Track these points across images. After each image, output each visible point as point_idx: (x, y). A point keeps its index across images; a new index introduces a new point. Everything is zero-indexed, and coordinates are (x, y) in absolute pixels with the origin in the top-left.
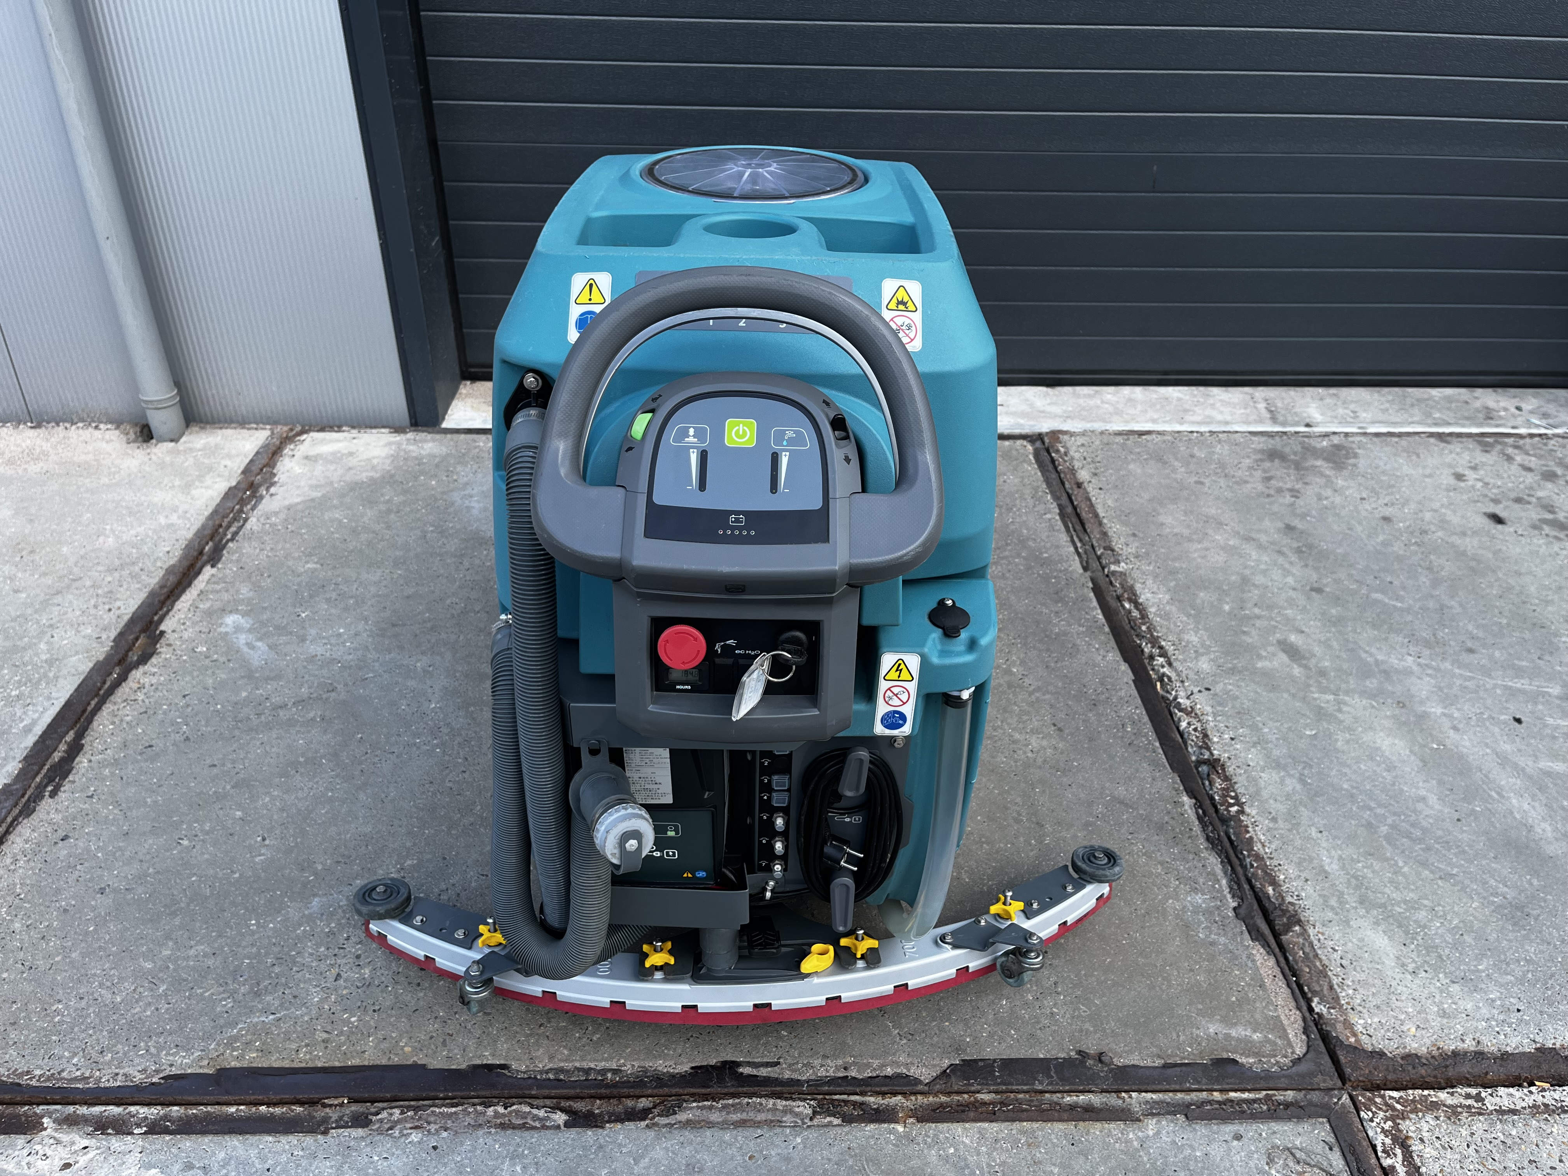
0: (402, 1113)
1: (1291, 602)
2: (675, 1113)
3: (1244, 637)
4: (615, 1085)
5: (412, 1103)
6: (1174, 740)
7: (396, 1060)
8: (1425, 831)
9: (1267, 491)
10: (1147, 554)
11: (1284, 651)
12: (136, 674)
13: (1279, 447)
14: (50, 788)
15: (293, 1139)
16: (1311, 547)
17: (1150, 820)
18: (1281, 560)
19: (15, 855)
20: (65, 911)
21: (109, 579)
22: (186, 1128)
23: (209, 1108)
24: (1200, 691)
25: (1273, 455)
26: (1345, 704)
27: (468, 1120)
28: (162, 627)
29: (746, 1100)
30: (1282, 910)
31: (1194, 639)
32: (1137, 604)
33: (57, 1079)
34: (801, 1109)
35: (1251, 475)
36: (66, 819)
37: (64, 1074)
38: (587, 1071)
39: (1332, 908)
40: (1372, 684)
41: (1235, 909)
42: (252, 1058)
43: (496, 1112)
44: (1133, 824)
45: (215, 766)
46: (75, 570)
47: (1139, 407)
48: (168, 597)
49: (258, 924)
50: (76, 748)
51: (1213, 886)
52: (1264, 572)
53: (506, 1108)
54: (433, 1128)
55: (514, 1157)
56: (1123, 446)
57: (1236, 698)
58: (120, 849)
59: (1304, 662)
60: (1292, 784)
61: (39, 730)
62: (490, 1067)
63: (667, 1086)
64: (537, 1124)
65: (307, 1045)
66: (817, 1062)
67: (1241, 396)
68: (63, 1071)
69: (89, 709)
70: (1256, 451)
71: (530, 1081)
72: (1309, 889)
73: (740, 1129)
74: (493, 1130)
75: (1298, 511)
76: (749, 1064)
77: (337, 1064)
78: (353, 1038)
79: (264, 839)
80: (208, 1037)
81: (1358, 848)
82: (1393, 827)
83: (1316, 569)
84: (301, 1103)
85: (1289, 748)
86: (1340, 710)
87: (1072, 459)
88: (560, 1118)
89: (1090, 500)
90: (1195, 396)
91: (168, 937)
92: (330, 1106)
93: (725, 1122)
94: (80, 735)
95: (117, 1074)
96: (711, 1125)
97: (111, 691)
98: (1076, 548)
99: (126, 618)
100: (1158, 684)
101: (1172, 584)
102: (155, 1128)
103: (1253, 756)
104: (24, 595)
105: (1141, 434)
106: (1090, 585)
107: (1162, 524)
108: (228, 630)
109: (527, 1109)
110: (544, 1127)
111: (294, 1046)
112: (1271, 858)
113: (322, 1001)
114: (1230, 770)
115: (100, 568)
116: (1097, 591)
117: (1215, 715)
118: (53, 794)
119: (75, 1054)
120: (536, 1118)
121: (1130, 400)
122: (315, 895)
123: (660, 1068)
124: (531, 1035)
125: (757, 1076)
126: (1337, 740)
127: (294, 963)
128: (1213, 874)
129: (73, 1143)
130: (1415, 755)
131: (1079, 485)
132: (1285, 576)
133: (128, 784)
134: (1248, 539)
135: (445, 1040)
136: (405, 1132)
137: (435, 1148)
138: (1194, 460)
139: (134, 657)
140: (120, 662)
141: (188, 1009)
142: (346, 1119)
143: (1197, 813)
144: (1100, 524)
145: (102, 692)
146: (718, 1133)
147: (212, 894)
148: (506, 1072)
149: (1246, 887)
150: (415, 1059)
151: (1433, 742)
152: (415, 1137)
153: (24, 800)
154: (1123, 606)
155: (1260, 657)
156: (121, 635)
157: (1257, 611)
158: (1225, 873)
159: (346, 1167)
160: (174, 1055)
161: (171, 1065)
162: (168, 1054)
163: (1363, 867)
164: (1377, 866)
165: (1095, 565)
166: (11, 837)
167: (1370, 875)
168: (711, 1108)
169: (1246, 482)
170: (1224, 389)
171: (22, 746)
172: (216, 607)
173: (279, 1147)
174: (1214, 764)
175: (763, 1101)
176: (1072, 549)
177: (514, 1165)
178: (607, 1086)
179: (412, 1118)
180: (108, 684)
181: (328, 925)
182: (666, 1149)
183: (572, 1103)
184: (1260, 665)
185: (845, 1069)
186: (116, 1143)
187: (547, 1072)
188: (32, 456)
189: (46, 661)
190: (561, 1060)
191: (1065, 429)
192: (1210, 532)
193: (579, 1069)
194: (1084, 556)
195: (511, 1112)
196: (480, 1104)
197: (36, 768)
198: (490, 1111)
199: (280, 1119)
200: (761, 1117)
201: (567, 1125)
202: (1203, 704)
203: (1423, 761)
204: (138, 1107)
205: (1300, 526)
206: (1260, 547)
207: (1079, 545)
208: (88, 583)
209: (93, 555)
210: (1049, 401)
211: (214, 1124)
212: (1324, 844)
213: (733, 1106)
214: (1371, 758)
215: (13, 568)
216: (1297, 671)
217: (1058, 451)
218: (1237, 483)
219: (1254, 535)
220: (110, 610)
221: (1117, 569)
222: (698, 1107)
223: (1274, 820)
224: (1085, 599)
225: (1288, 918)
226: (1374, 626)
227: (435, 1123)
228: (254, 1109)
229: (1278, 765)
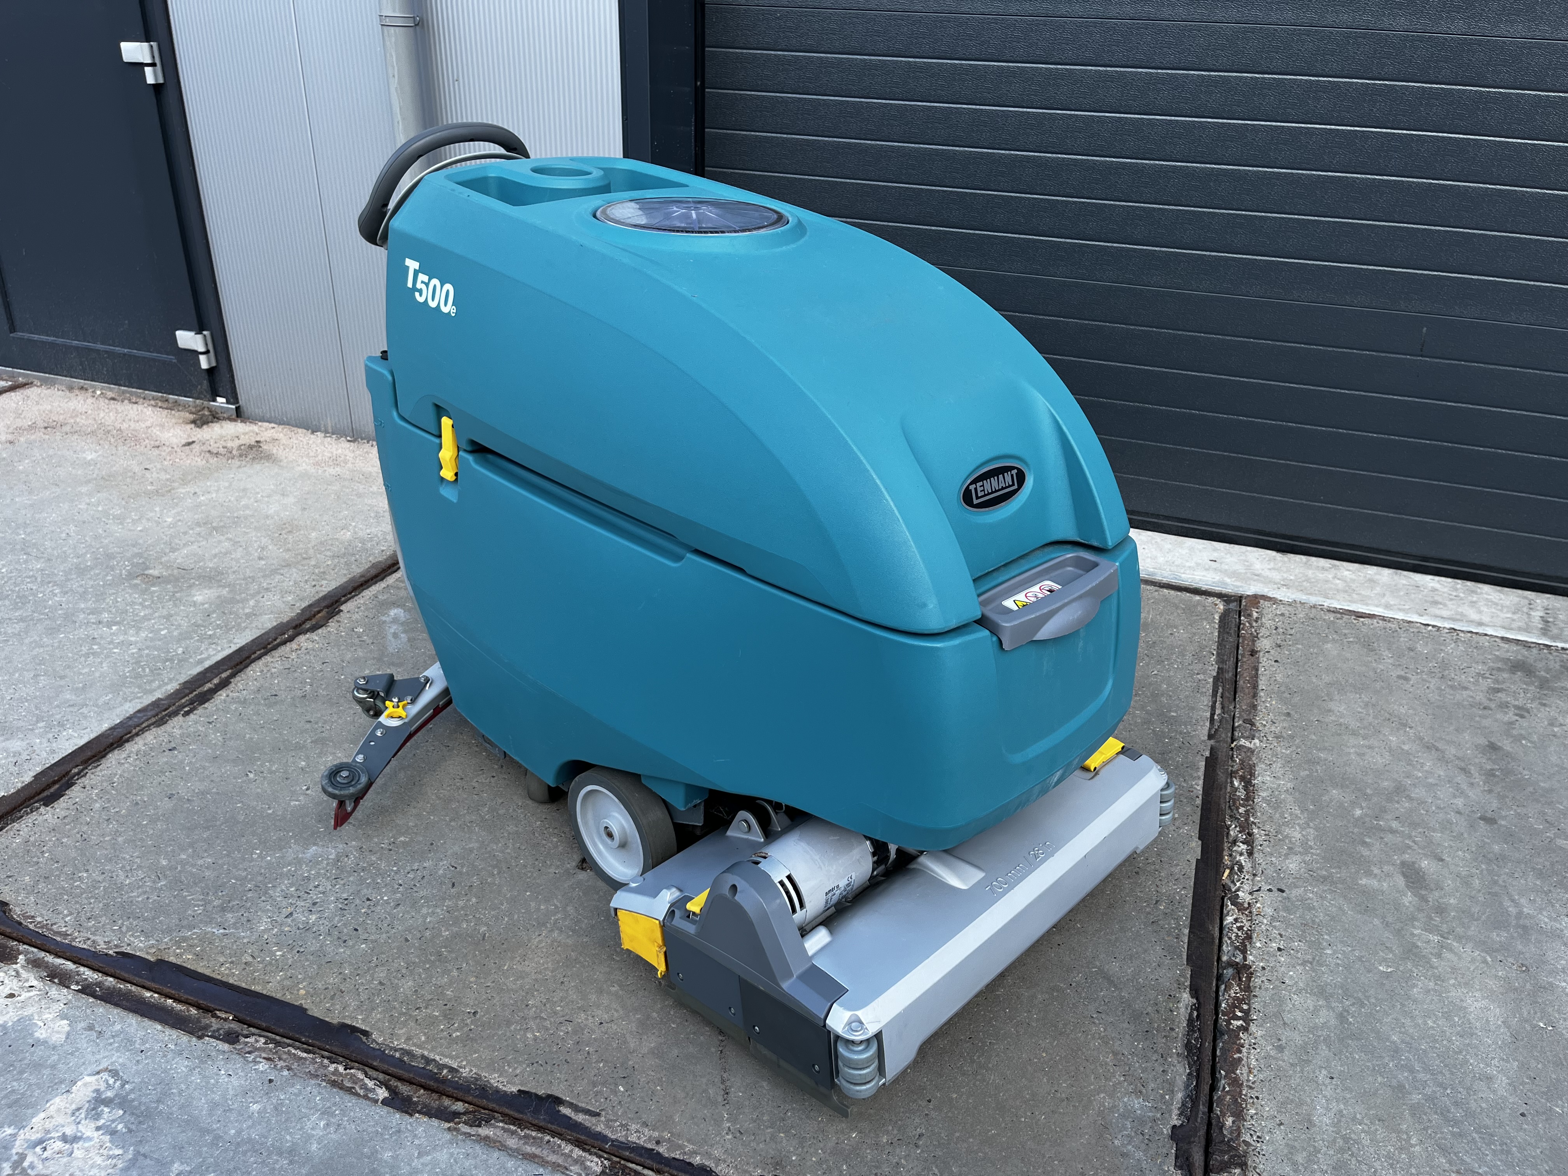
0: (265, 1043)
1: (1446, 826)
2: (479, 1126)
3: (1360, 848)
4: (444, 1081)
5: (278, 1038)
6: (1208, 932)
7: (288, 998)
8: (1470, 1114)
9: (1486, 703)
10: (1292, 737)
11: (1404, 875)
12: (302, 638)
13: (1531, 661)
14: (186, 709)
15: (174, 1033)
16: (1507, 772)
17: (1130, 1006)
18: (1460, 778)
19: (132, 752)
20: (137, 804)
21: (329, 563)
22: (109, 997)
23: (134, 988)
24: (1270, 890)
25: (1518, 667)
26: (1451, 950)
27: (311, 1068)
28: (342, 608)
29: (548, 1138)
30: (1230, 1146)
31: (1296, 834)
32: (1248, 783)
33: (48, 929)
34: (593, 1164)
35: (1476, 683)
36: (182, 735)
37: (54, 927)
38: (428, 1061)
39: (1295, 1164)
40: (1498, 937)
41: (1174, 1127)
42: (187, 960)
43: (336, 1070)
44: (1105, 1004)
45: (310, 722)
46: (311, 552)
47: (1378, 590)
48: (362, 585)
49: (260, 856)
50: (224, 684)
51: (1163, 1096)
52: (1430, 787)
53: (345, 1069)
54: (281, 1064)
55: (326, 1112)
56: (1330, 625)
57: (1311, 908)
58: (204, 768)
59: (1423, 892)
60: (1325, 1016)
61: (207, 664)
62: (354, 1029)
63: (488, 1099)
64: (362, 1092)
65: (232, 962)
66: (633, 1127)
67: (1516, 600)
68: (55, 924)
69: (253, 656)
70: (1498, 659)
71: (379, 1052)
72: (1278, 1135)
73: (525, 1162)
74: (324, 1084)
75: (1515, 732)
76: (571, 1105)
77: (244, 985)
78: (269, 968)
79: (308, 789)
80: (169, 931)
81: (1369, 1109)
82: (1431, 1099)
83: (1501, 798)
84: (198, 1007)
85: (1346, 978)
86: (1439, 956)
87: (1262, 625)
88: (382, 1093)
89: (1257, 670)
90: (1456, 590)
91: (191, 845)
92: (218, 1017)
93: (517, 1150)
94: (233, 675)
95: (89, 939)
96: (503, 1147)
97: (275, 648)
98: (1212, 715)
99: (321, 595)
100: (1227, 872)
101: (1304, 773)
102: (87, 990)
103: (1295, 975)
104: (263, 562)
105: (1360, 615)
106: (1207, 754)
107: (1330, 711)
108: (387, 619)
109: (360, 1075)
110: (366, 1097)
111: (222, 960)
112: (1251, 1088)
113: (264, 931)
114: (1256, 981)
115: (328, 553)
116: (1212, 763)
117: (1273, 918)
118: (187, 714)
119: (71, 914)
120: (364, 1087)
121: (1371, 580)
122: (315, 844)
123: (492, 1081)
124: (404, 1014)
125: (570, 1118)
126: (1415, 986)
127: (266, 893)
128: (1171, 1083)
129: (27, 980)
130: (1509, 1027)
131: (1253, 653)
132: (1455, 797)
133: (242, 719)
134: (1429, 747)
135: (335, 994)
136: (258, 1059)
137: (271, 1081)
138: (1412, 654)
139: (308, 625)
140: (295, 627)
141: (168, 905)
142: (221, 1032)
143: (1191, 1015)
144: (1255, 696)
145: (269, 646)
146: (504, 1157)
147: (244, 821)
148: (364, 1039)
149: (1203, 1108)
150: (303, 1002)
151: (1541, 1020)
152: (263, 1066)
153: (164, 713)
154: (1232, 782)
155: (1369, 874)
156: (310, 606)
157: (1395, 825)
158: (1187, 1086)
159: (197, 1070)
160: (136, 937)
161: (129, 945)
162: (132, 935)
163: (1363, 1131)
164: (1381, 1134)
165: (1225, 735)
166: (137, 739)
167: (1366, 1142)
168: (513, 1133)
169: (1466, 688)
170: (1499, 588)
171: (189, 673)
172: (390, 600)
173: (161, 1036)
174: (1242, 970)
175: (563, 1144)
176: (1208, 714)
177: (321, 1119)
178: (437, 1080)
179: (271, 1050)
180: (278, 641)
181: (309, 871)
182: (452, 1154)
183: (399, 1084)
184: (1363, 881)
185: (658, 1143)
186: (55, 991)
187: (396, 1050)
188: (335, 461)
189: (246, 614)
190: (415, 1045)
191: (1270, 595)
192: (1386, 731)
193: (423, 1056)
194: (1217, 724)
195: (347, 1074)
196: (328, 1058)
197: (187, 691)
198: (332, 1067)
199: (176, 1014)
200: (552, 1158)
201: (385, 1102)
202: (1266, 904)
203: (1515, 1037)
204: (86, 969)
205: (1508, 748)
206: (1442, 759)
207: (1218, 711)
208: (313, 563)
209: (330, 542)
210: (1272, 565)
211: (128, 1000)
212: (1328, 1092)
213: (534, 1138)
214: (1448, 1016)
215: (269, 541)
216: (1408, 899)
217: (1250, 615)
218: (1452, 687)
219: (1439, 745)
220: (315, 586)
221: (1248, 744)
222: (503, 1128)
223: (1280, 1049)
224: (1194, 766)
225: (1232, 1157)
226: (1540, 874)
227: (285, 1061)
228: (163, 1000)
229: (1322, 992)
